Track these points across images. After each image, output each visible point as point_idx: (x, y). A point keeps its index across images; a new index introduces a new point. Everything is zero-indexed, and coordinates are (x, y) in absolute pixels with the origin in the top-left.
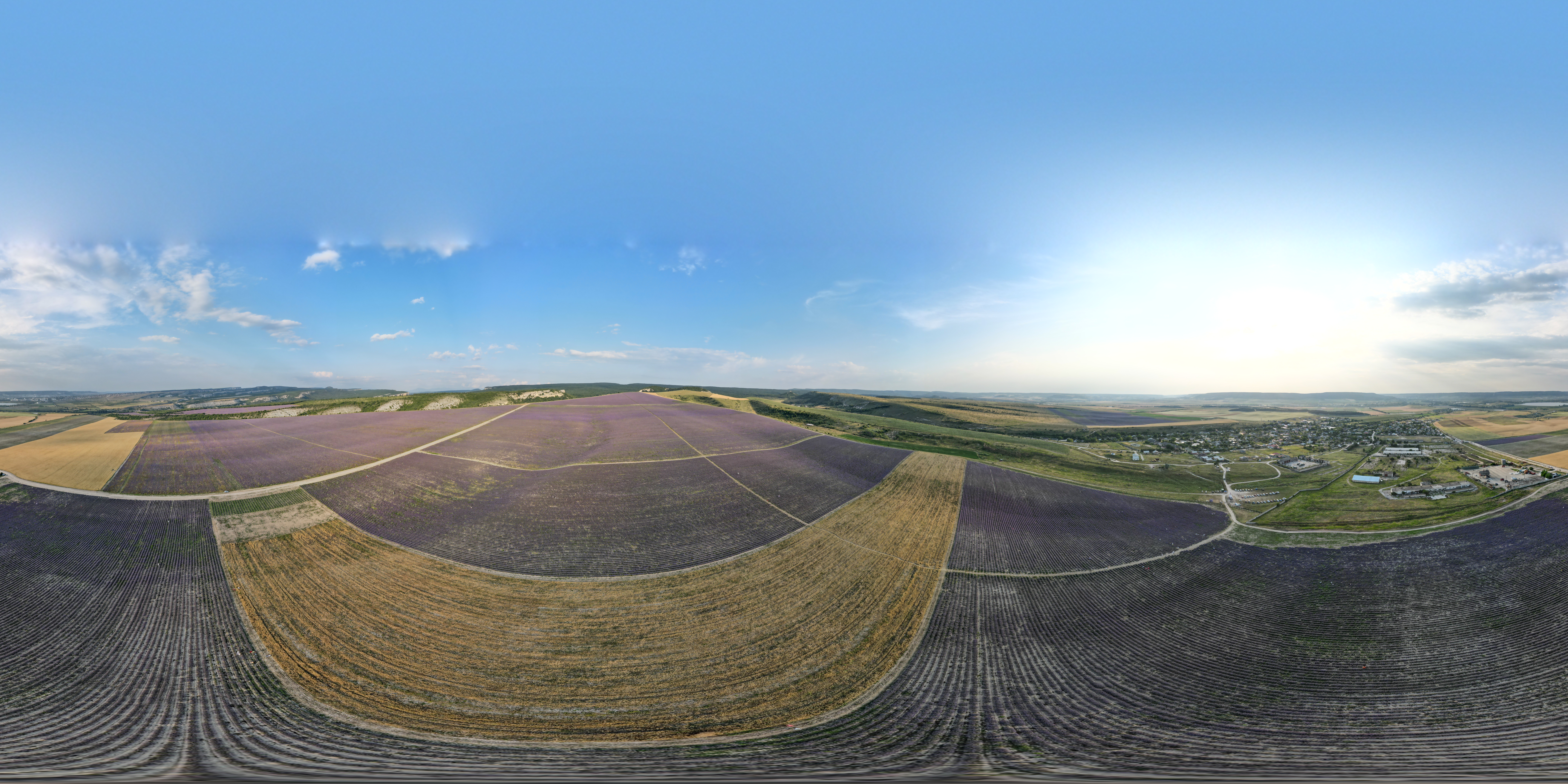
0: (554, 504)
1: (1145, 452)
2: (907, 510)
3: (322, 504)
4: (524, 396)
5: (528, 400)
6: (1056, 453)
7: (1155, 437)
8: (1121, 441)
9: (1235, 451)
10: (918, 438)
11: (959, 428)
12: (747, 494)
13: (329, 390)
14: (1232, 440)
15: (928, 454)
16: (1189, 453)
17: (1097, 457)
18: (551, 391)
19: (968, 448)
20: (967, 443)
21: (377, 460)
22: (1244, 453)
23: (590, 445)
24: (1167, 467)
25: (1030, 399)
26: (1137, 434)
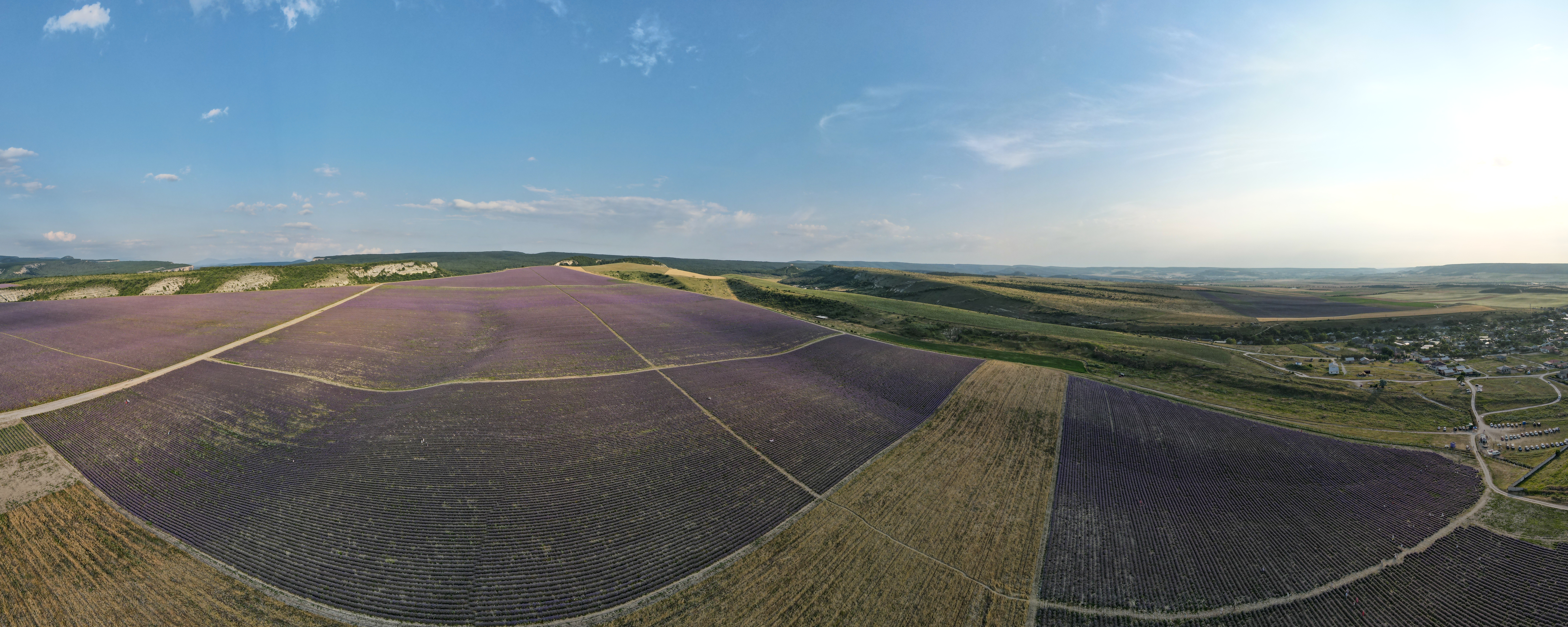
0: (421, 454)
1: (1347, 359)
2: (976, 465)
3: (56, 453)
4: (375, 271)
5: (381, 278)
6: (1210, 363)
7: (1363, 335)
8: (1309, 341)
9: (1489, 357)
10: (992, 339)
11: (1056, 323)
12: (723, 436)
13: (69, 261)
14: (1485, 338)
15: (1008, 365)
16: (1417, 361)
17: (1274, 369)
18: (416, 264)
19: (1070, 356)
20: (1068, 347)
21: (143, 374)
22: (1503, 360)
23: (476, 349)
24: (1383, 384)
25: (1168, 277)
26: (1335, 330)
